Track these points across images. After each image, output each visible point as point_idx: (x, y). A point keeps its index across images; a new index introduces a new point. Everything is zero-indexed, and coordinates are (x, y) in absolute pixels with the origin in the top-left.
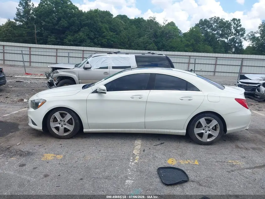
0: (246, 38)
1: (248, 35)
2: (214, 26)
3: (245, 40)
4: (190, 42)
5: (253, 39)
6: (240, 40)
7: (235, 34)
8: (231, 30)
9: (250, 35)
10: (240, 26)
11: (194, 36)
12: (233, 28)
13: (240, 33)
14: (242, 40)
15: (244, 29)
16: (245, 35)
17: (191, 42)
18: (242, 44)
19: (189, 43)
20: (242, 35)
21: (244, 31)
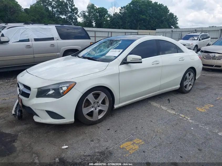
0: (79, 16)
1: (81, 13)
2: (53, 4)
3: (79, 17)
4: (35, 17)
5: (84, 16)
6: (75, 17)
7: (71, 12)
8: (68, 9)
9: (82, 13)
10: (74, 5)
11: (39, 12)
12: (69, 7)
13: (75, 11)
14: (77, 17)
15: (77, 8)
16: (78, 13)
17: (37, 17)
18: (78, 20)
19: (35, 19)
20: (76, 13)
21: (78, 10)
